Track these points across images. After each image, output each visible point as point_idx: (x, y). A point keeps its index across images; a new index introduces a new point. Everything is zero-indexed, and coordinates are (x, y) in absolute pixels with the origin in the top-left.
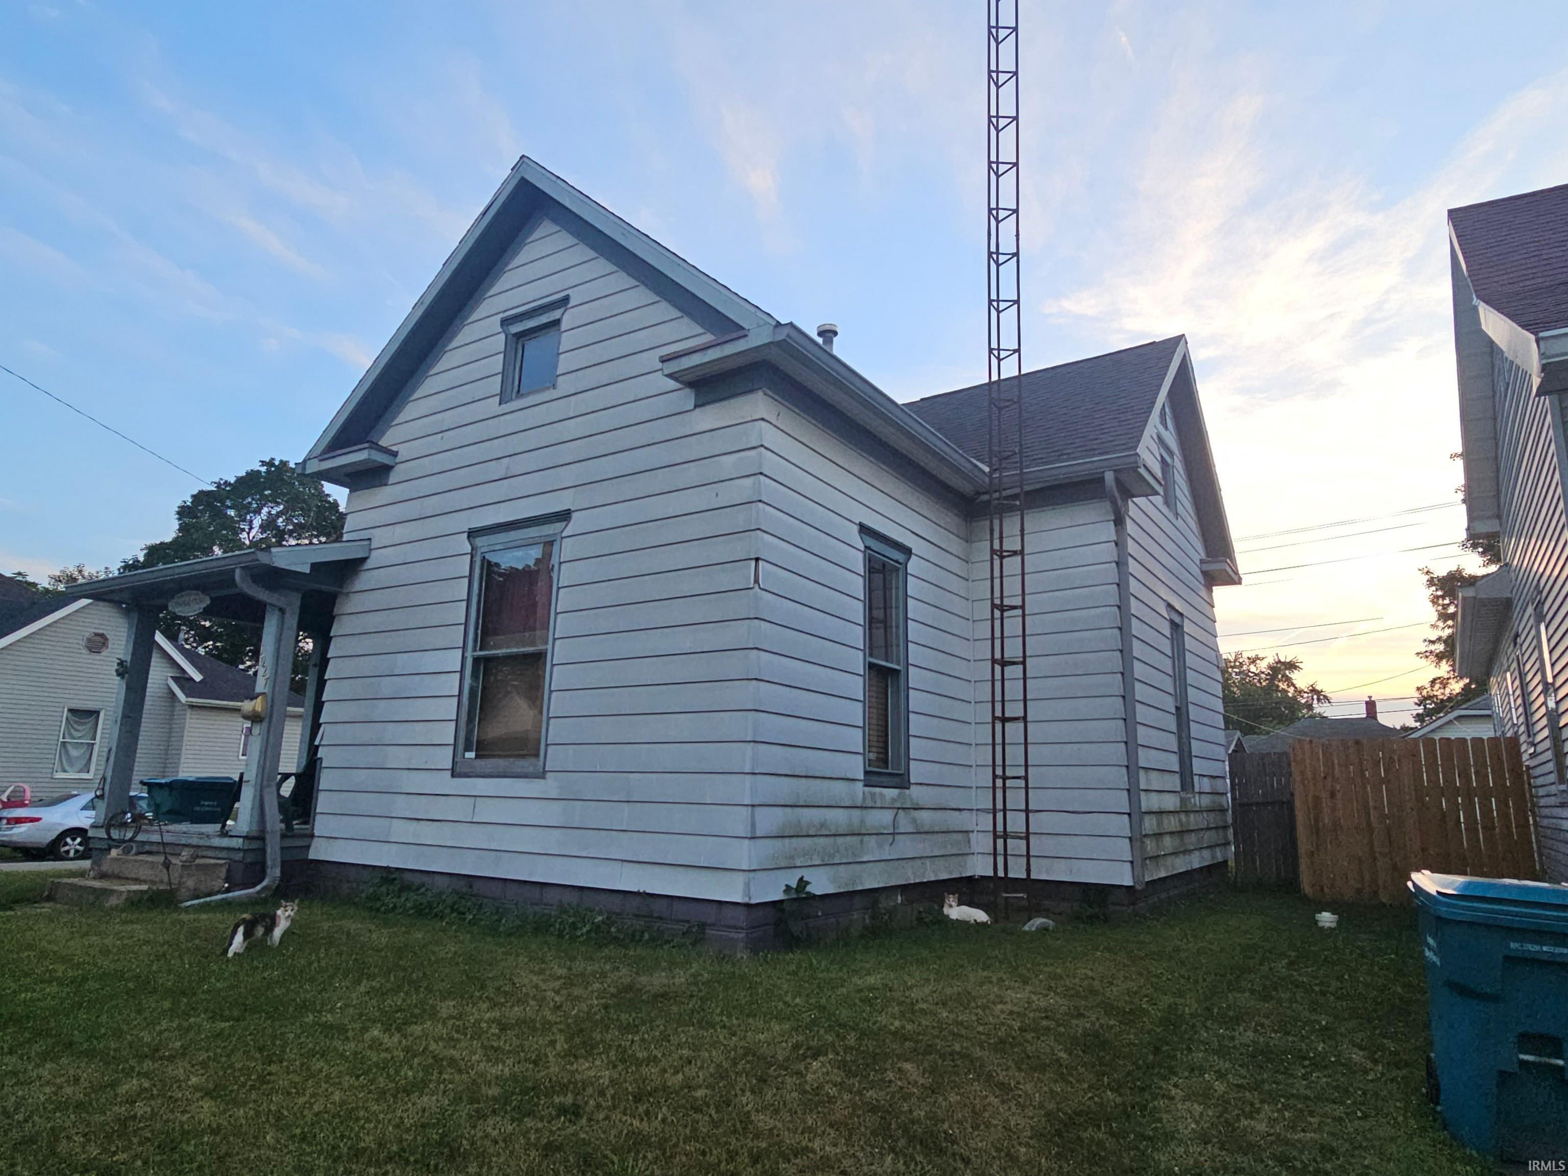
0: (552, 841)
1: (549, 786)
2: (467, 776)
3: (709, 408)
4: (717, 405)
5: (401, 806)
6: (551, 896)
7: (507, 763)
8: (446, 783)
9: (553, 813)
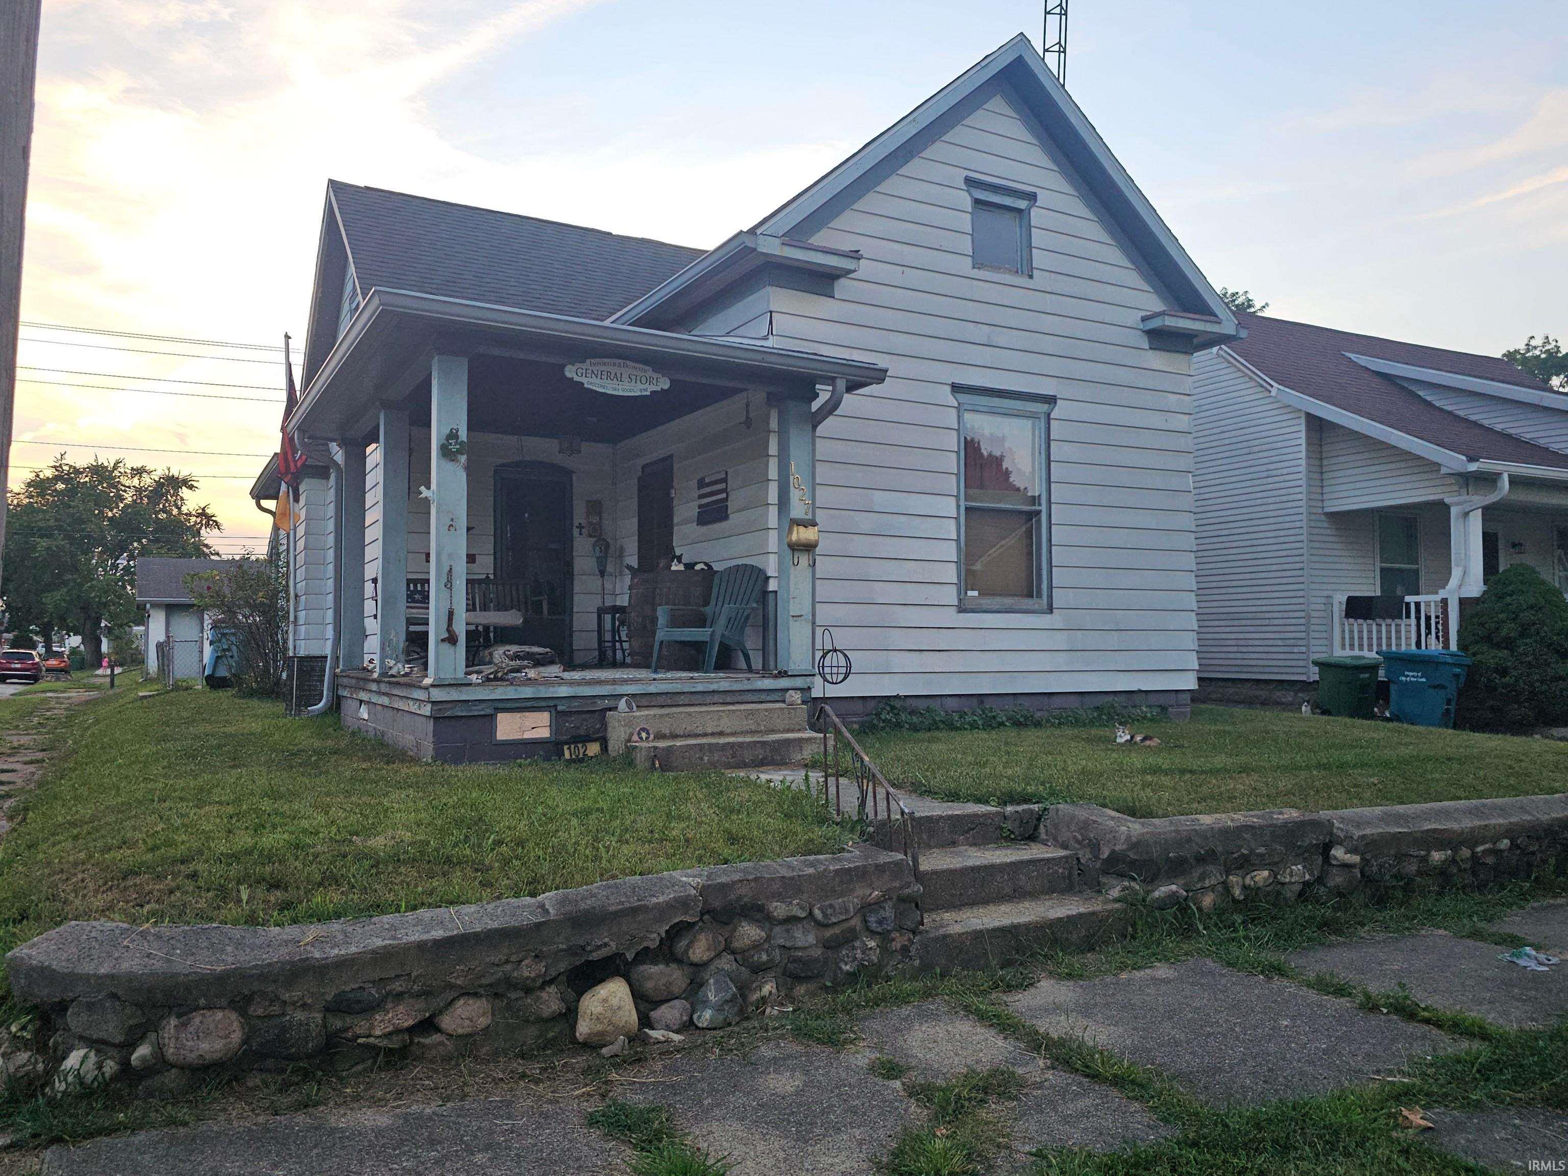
0: (1061, 661)
1: (1055, 620)
2: (973, 611)
3: (1158, 352)
4: (1163, 353)
5: (898, 639)
6: (1057, 702)
7: (1012, 601)
8: (951, 617)
9: (1060, 640)
